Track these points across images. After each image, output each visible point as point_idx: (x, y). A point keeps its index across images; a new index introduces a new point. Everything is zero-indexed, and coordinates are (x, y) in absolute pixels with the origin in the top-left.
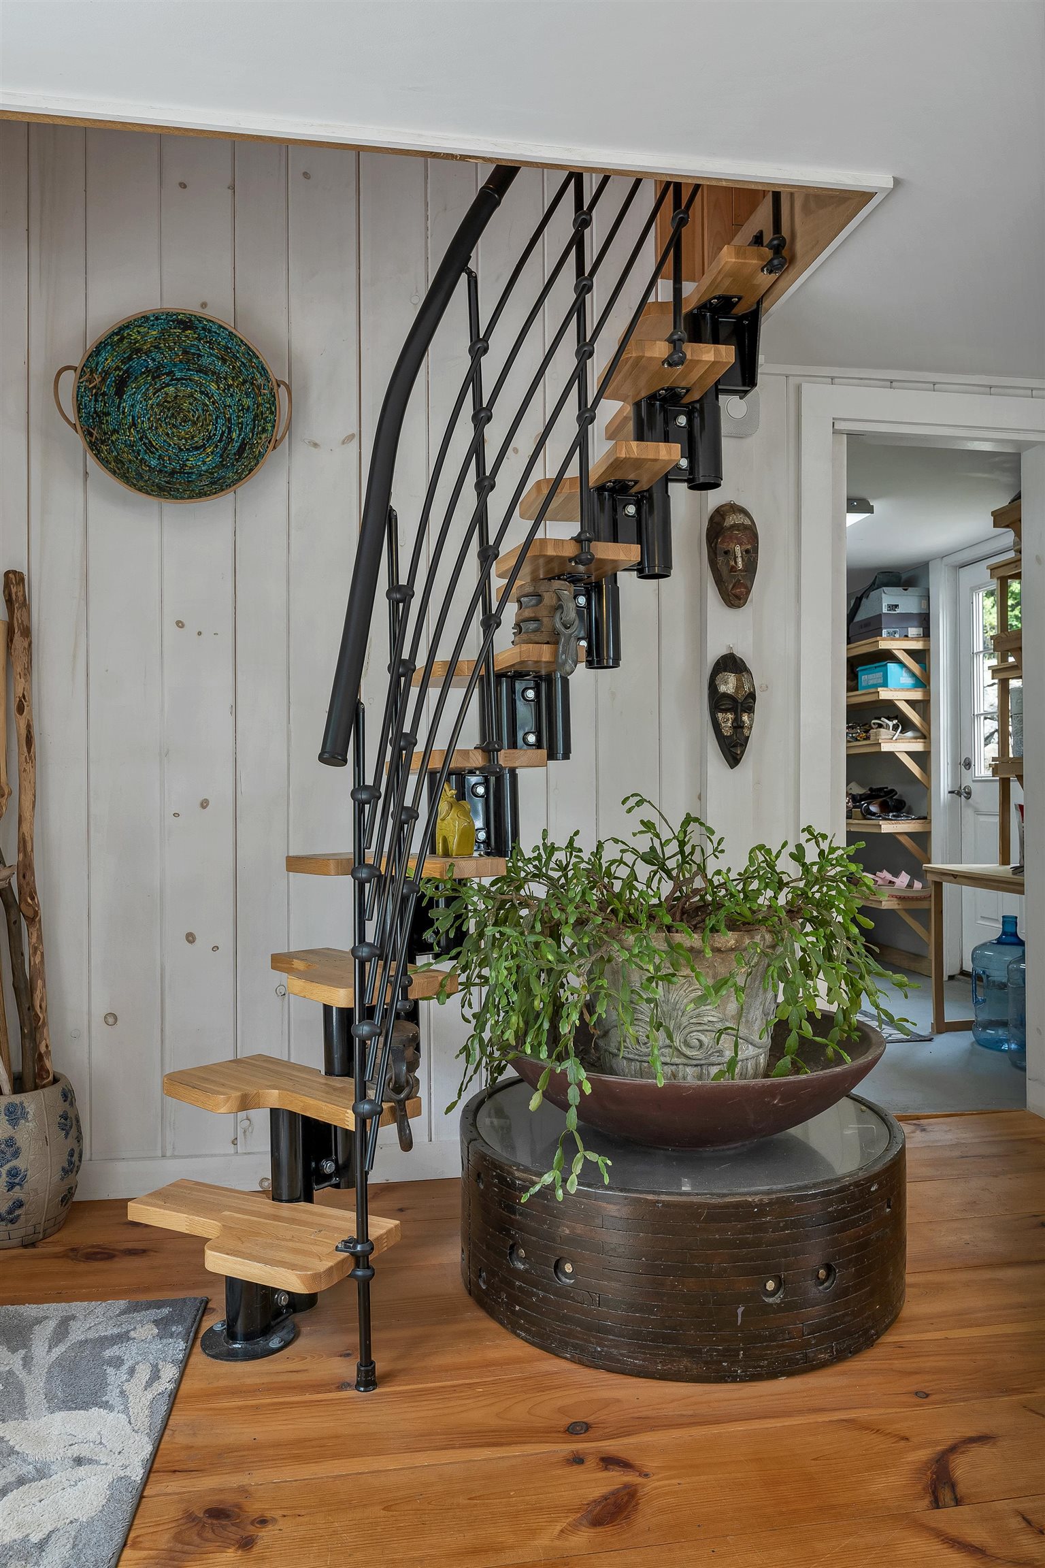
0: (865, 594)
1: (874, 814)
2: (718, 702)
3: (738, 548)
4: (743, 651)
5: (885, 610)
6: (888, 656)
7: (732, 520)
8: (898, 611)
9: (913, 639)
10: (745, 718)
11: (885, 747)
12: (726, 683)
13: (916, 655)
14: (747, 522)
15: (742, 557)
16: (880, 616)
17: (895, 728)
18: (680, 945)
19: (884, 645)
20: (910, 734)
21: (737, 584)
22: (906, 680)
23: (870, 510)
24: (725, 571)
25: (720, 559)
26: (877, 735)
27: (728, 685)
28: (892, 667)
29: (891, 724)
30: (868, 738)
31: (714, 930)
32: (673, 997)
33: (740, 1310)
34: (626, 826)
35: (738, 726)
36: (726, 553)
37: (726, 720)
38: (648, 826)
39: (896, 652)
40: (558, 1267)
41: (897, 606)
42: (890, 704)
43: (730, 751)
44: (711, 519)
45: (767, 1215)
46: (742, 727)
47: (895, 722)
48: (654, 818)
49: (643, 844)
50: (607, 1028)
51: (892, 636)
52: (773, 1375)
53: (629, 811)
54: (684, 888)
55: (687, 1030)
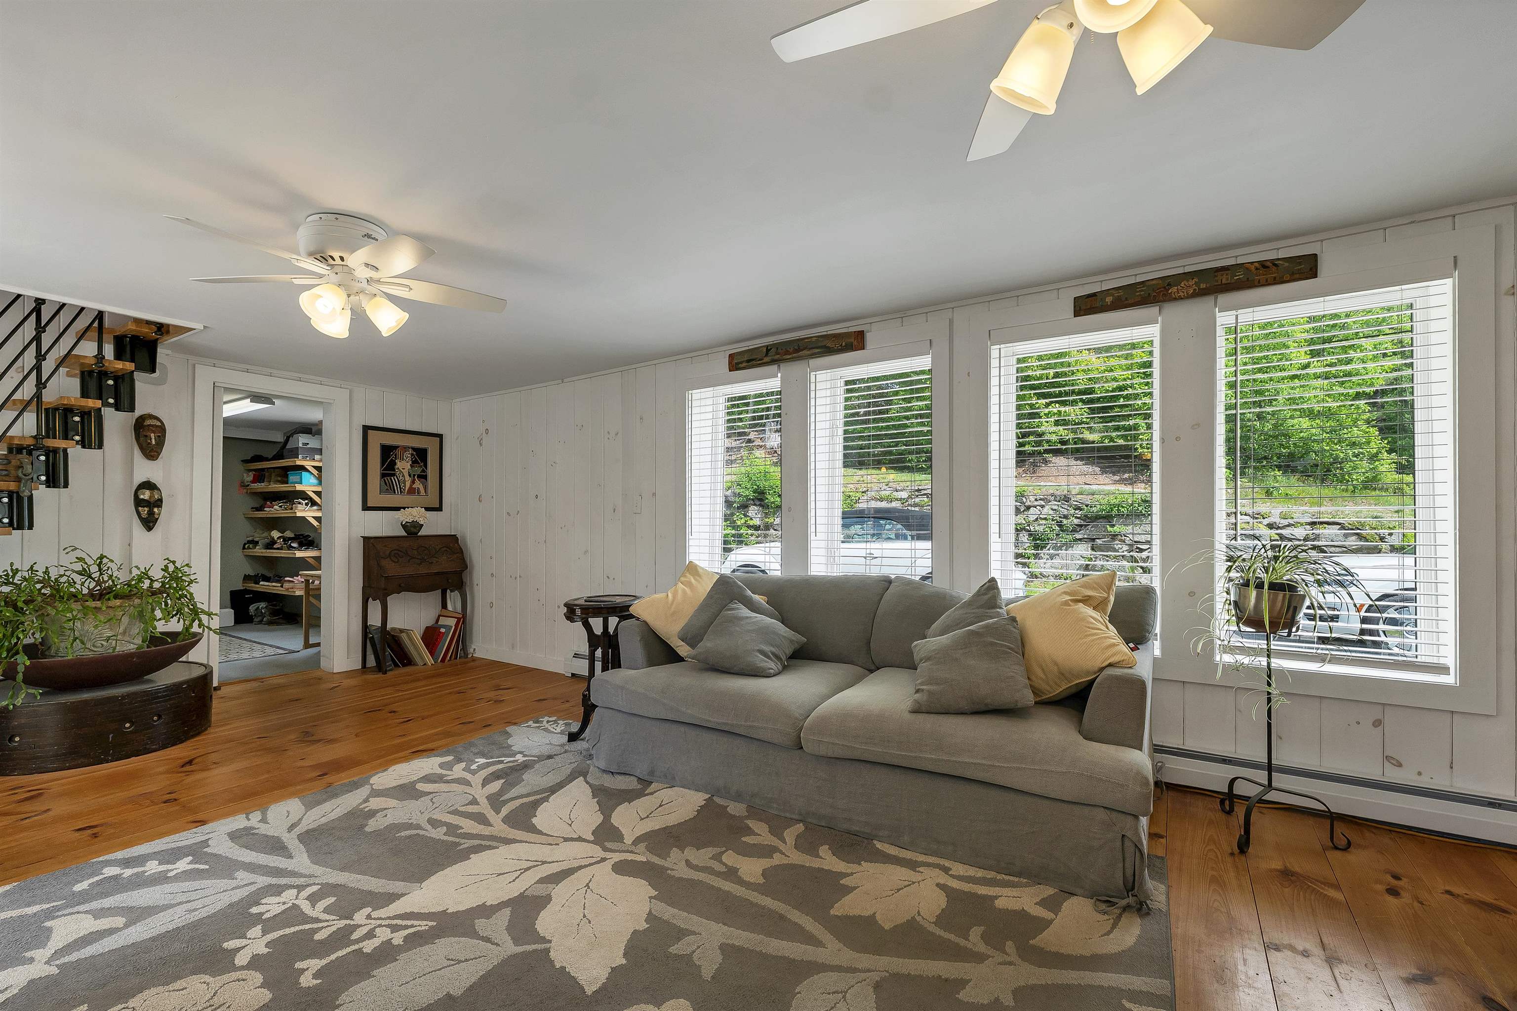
0: (292, 435)
1: (294, 548)
2: (139, 503)
3: (152, 435)
4: (156, 479)
5: (300, 445)
6: (303, 468)
7: (148, 422)
8: (308, 446)
9: (317, 461)
10: (156, 510)
11: (299, 514)
12: (144, 494)
13: (319, 469)
14: (159, 424)
15: (155, 439)
16: (297, 448)
17: (307, 504)
18: (88, 606)
19: (299, 463)
20: (315, 508)
21: (152, 451)
22: (314, 481)
23: (273, 403)
24: (144, 445)
25: (142, 439)
26: (296, 507)
27: (146, 495)
28: (304, 474)
29: (304, 502)
30: (292, 509)
31: (109, 599)
32: (86, 628)
33: (111, 736)
34: (68, 560)
35: (151, 513)
36: (146, 436)
37: (144, 511)
38: (80, 559)
39: (307, 467)
40: (11, 739)
41: (308, 444)
42: (303, 492)
43: (147, 525)
44: (137, 420)
45: (126, 699)
46: (154, 514)
47: (306, 501)
48: (83, 555)
49: (78, 567)
50: (49, 645)
51: (304, 458)
52: (128, 757)
53: (67, 553)
54: (103, 585)
55: (94, 641)
